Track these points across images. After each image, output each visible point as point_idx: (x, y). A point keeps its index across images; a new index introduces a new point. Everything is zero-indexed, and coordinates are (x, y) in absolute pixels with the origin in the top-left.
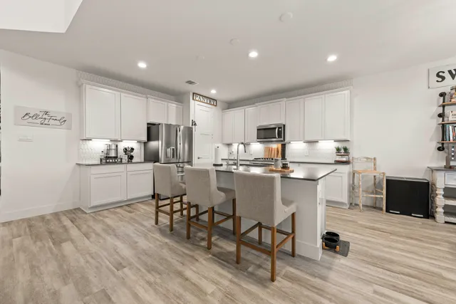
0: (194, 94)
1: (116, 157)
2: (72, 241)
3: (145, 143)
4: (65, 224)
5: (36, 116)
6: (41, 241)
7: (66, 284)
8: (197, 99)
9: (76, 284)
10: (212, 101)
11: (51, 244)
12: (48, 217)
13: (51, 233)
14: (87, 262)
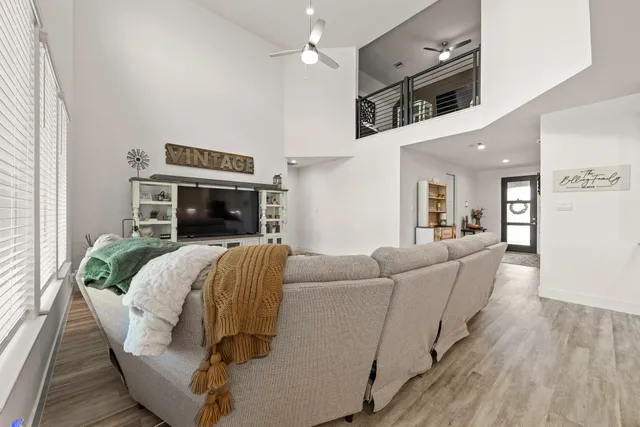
2: (593, 351)
4: (602, 327)
5: (577, 179)
6: (559, 331)
7: (547, 385)
9: (557, 394)
11: (566, 340)
12: (587, 311)
13: (576, 328)
14: (589, 385)
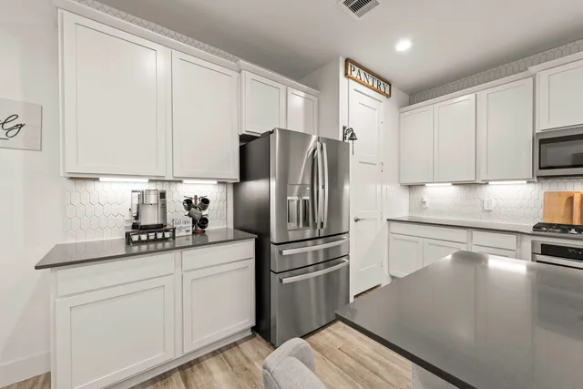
0: (347, 61)
1: (160, 227)
3: (236, 186)
8: (354, 74)
10: (382, 83)
